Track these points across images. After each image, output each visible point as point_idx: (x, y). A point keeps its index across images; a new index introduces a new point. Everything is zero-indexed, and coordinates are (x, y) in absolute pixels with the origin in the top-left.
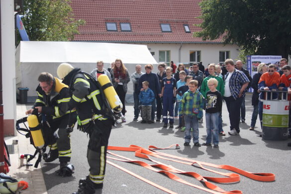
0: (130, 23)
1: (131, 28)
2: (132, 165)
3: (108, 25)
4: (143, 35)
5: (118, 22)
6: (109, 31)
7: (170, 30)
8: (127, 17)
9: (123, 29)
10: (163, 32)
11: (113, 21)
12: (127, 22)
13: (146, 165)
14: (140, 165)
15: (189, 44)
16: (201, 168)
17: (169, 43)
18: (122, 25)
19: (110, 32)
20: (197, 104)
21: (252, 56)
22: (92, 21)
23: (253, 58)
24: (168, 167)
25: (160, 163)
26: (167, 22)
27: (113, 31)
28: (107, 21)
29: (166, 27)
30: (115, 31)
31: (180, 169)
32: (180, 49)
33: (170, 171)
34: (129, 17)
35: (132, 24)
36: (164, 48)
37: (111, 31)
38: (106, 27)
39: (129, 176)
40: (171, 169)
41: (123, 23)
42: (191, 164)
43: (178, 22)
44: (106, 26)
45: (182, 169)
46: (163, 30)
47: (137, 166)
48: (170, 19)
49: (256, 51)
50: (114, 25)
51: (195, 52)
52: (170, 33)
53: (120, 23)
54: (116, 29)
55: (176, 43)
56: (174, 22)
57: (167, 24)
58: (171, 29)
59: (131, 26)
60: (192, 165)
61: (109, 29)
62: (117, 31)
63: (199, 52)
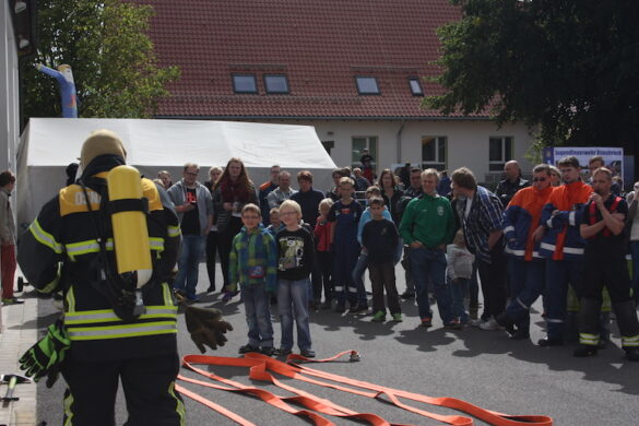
0: (286, 76)
1: (289, 86)
2: (240, 398)
3: (237, 79)
4: (316, 102)
5: (260, 74)
6: (239, 93)
7: (376, 91)
8: (281, 61)
9: (270, 89)
10: (361, 94)
11: (246, 72)
12: (279, 72)
13: (272, 397)
14: (259, 398)
15: (420, 121)
16: (393, 404)
17: (376, 120)
18: (270, 80)
19: (242, 96)
20: (257, 256)
21: (556, 149)
22: (200, 71)
23: (558, 153)
24: (317, 403)
25: (303, 393)
26: (369, 74)
27: (247, 93)
28: (234, 72)
29: (368, 85)
30: (252, 93)
31: (347, 407)
32: (400, 133)
33: (323, 411)
34: (285, 61)
35: (290, 78)
36: (365, 132)
37: (243, 93)
38: (233, 85)
39: (228, 423)
40: (325, 407)
41: (270, 75)
42: (374, 395)
43: (394, 73)
44: (233, 81)
45: (351, 408)
46: (362, 91)
47: (253, 400)
48: (377, 66)
49: (567, 137)
50: (251, 80)
51: (433, 140)
52: (378, 98)
53: (264, 75)
54: (254, 89)
55: (390, 120)
56: (386, 72)
57: (369, 77)
58: (379, 88)
59: (288, 81)
60: (376, 398)
61: (238, 89)
62: (257, 93)
63: (443, 140)
